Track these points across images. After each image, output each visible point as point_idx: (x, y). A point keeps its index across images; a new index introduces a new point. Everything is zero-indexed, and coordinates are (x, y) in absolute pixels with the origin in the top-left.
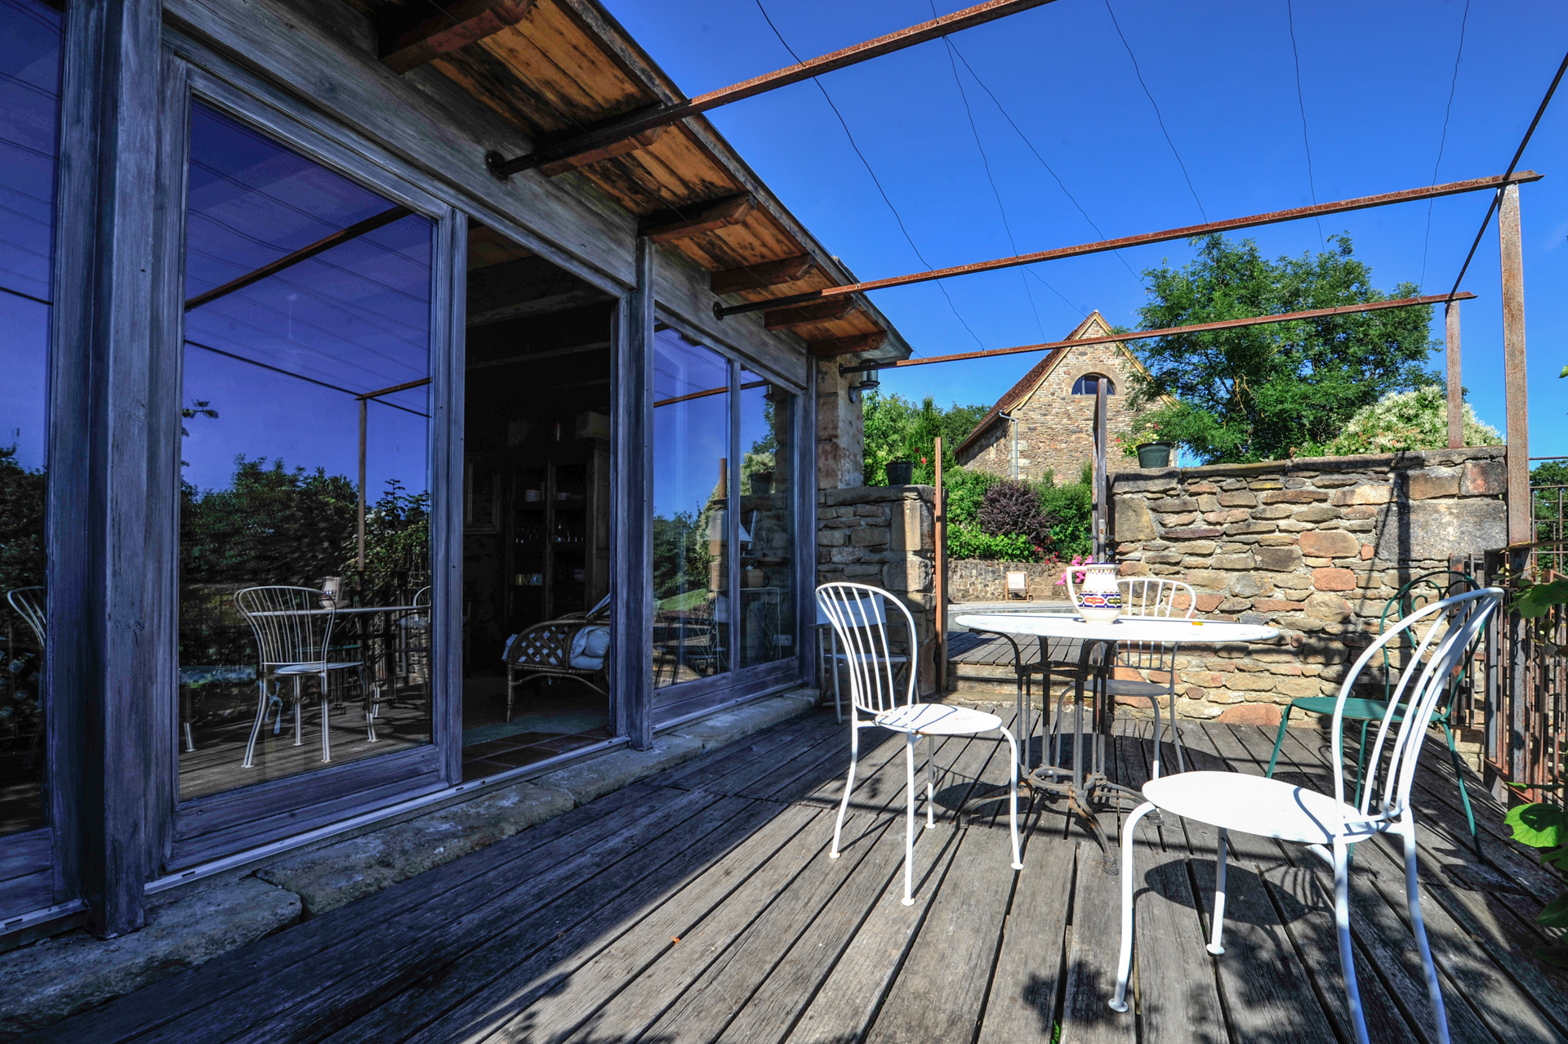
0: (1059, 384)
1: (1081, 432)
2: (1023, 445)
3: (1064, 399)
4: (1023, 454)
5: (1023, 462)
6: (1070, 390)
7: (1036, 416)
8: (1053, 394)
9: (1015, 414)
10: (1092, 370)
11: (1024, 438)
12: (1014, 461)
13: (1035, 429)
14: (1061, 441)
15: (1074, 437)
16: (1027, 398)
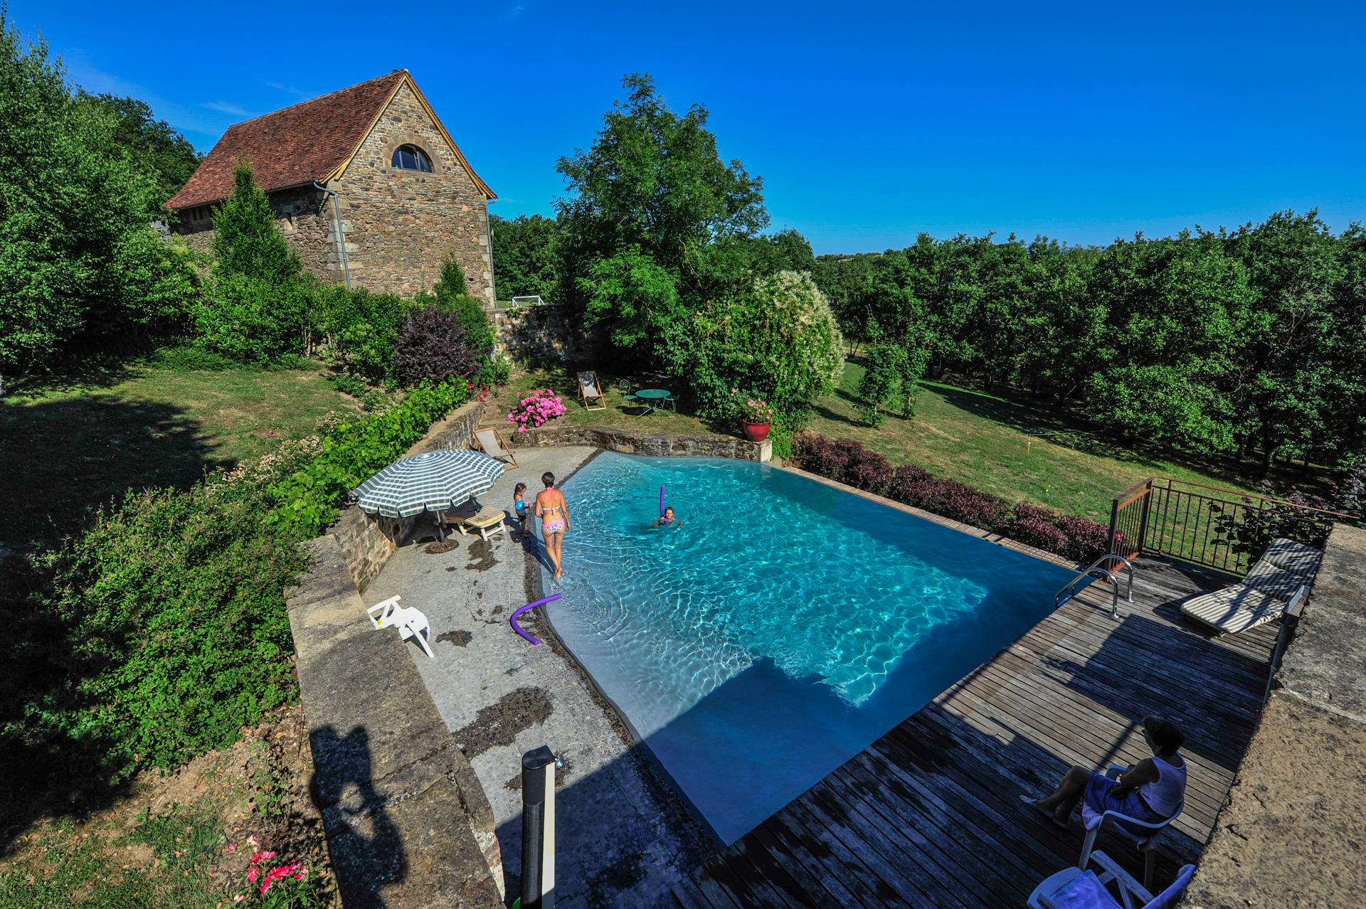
0: (377, 153)
1: (406, 213)
2: (347, 226)
3: (384, 172)
4: (350, 238)
5: (350, 247)
6: (390, 162)
7: (355, 189)
8: (372, 165)
9: (332, 186)
10: (408, 141)
11: (348, 217)
12: (339, 246)
13: (358, 207)
14: (388, 223)
15: (401, 218)
16: (344, 166)
